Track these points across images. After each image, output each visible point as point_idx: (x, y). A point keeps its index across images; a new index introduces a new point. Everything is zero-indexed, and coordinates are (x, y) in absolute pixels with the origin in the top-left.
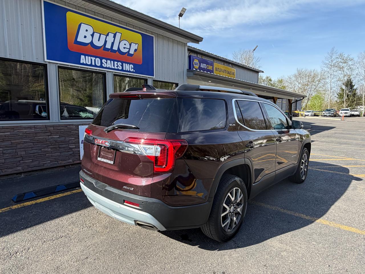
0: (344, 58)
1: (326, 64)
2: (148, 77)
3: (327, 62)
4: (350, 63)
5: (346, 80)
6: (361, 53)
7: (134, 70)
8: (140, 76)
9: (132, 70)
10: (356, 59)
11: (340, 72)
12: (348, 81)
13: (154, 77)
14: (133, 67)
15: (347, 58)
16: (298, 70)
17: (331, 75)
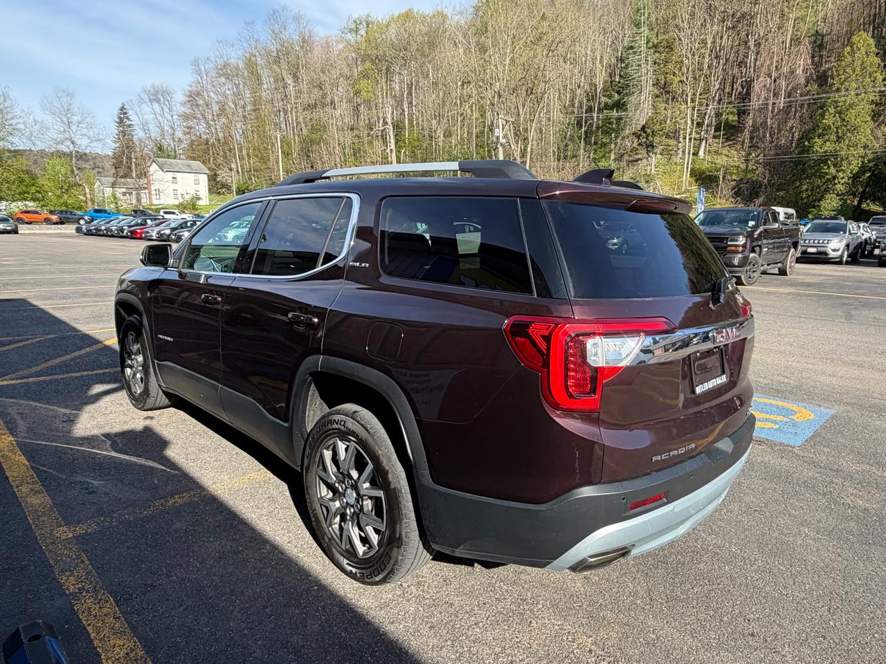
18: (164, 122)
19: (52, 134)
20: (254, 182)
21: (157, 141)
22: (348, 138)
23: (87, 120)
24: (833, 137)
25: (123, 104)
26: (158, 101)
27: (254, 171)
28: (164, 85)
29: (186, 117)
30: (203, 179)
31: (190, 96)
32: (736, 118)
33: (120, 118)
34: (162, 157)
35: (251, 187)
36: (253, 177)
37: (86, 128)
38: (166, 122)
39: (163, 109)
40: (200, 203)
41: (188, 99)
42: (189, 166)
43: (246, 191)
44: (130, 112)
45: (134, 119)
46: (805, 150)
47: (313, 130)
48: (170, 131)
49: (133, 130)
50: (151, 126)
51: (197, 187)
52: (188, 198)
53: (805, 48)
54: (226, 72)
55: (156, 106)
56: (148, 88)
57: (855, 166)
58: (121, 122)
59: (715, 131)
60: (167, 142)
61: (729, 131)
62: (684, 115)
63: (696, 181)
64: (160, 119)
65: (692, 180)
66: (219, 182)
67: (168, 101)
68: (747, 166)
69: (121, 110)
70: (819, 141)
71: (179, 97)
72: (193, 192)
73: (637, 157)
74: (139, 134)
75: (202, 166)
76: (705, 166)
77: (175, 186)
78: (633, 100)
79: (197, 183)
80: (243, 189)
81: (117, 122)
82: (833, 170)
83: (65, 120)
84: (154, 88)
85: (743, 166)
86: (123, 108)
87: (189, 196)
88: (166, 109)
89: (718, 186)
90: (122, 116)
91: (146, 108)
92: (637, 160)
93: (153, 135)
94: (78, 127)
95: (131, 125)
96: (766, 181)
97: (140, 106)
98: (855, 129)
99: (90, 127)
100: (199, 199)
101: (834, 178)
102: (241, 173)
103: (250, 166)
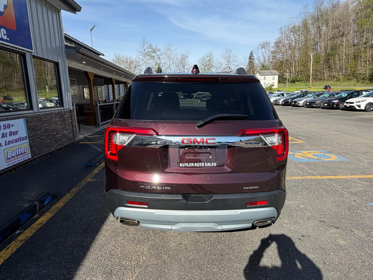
0: (153, 48)
1: (140, 52)
2: (26, 51)
3: (141, 50)
4: (158, 53)
5: (157, 68)
6: (165, 46)
7: (7, 37)
8: (16, 48)
9: (5, 38)
10: (162, 50)
11: (152, 60)
12: (159, 69)
13: (33, 51)
14: (5, 33)
15: (156, 49)
16: (116, 56)
17: (145, 62)
18: (266, 55)
19: (224, 66)
20: (299, 77)
21: (262, 63)
22: (352, 50)
23: (235, 59)
25: (252, 51)
26: (264, 47)
27: (300, 72)
28: (267, 41)
29: (273, 52)
30: (276, 77)
31: (276, 43)
33: (250, 56)
34: (263, 70)
35: (298, 79)
36: (299, 75)
37: (235, 62)
38: (267, 55)
39: (266, 50)
40: (273, 87)
41: (275, 45)
42: (271, 72)
43: (296, 81)
44: (254, 54)
45: (255, 56)
47: (332, 49)
48: (268, 59)
49: (254, 61)
50: (261, 58)
51: (273, 81)
52: (268, 85)
54: (294, 30)
55: (263, 50)
56: (261, 43)
58: (250, 58)
60: (267, 63)
64: (265, 55)
66: (284, 78)
67: (268, 47)
69: (251, 53)
71: (272, 45)
72: (271, 83)
74: (256, 62)
75: (277, 72)
77: (265, 81)
79: (274, 79)
80: (294, 80)
81: (249, 58)
83: (228, 60)
84: (263, 43)
86: (251, 52)
87: (269, 85)
88: (267, 50)
90: (251, 56)
91: (260, 51)
93: (261, 61)
94: (232, 62)
95: (254, 58)
97: (257, 50)
99: (236, 61)
100: (273, 86)
102: (294, 74)
103: (299, 70)
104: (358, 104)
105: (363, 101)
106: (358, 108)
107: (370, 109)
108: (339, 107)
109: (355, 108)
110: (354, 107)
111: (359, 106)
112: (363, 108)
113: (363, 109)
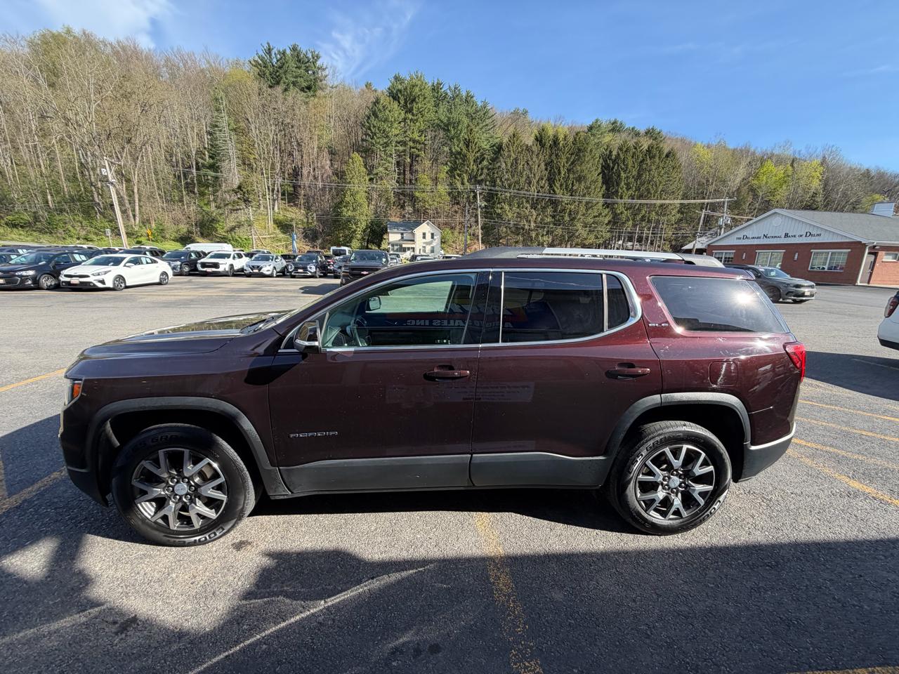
24: (351, 208)
32: (292, 189)
46: (339, 214)
53: (326, 154)
57: (363, 225)
59: (282, 195)
61: (291, 197)
62: (260, 183)
63: (278, 227)
65: (275, 226)
68: (308, 220)
70: (345, 209)
73: (238, 207)
76: (281, 217)
78: (225, 165)
82: (354, 227)
85: (305, 220)
89: (293, 231)
92: (237, 210)
96: (321, 230)
98: (361, 205)
101: (355, 231)
104: (100, 278)
105: (106, 273)
106: (100, 285)
107: (121, 286)
108: (41, 285)
109: (94, 285)
110: (92, 284)
111: (103, 282)
112: (109, 284)
113: (111, 286)
